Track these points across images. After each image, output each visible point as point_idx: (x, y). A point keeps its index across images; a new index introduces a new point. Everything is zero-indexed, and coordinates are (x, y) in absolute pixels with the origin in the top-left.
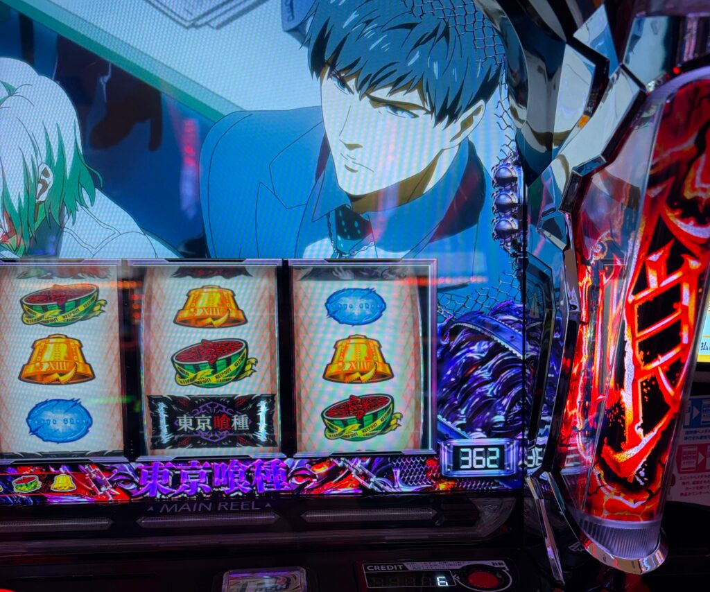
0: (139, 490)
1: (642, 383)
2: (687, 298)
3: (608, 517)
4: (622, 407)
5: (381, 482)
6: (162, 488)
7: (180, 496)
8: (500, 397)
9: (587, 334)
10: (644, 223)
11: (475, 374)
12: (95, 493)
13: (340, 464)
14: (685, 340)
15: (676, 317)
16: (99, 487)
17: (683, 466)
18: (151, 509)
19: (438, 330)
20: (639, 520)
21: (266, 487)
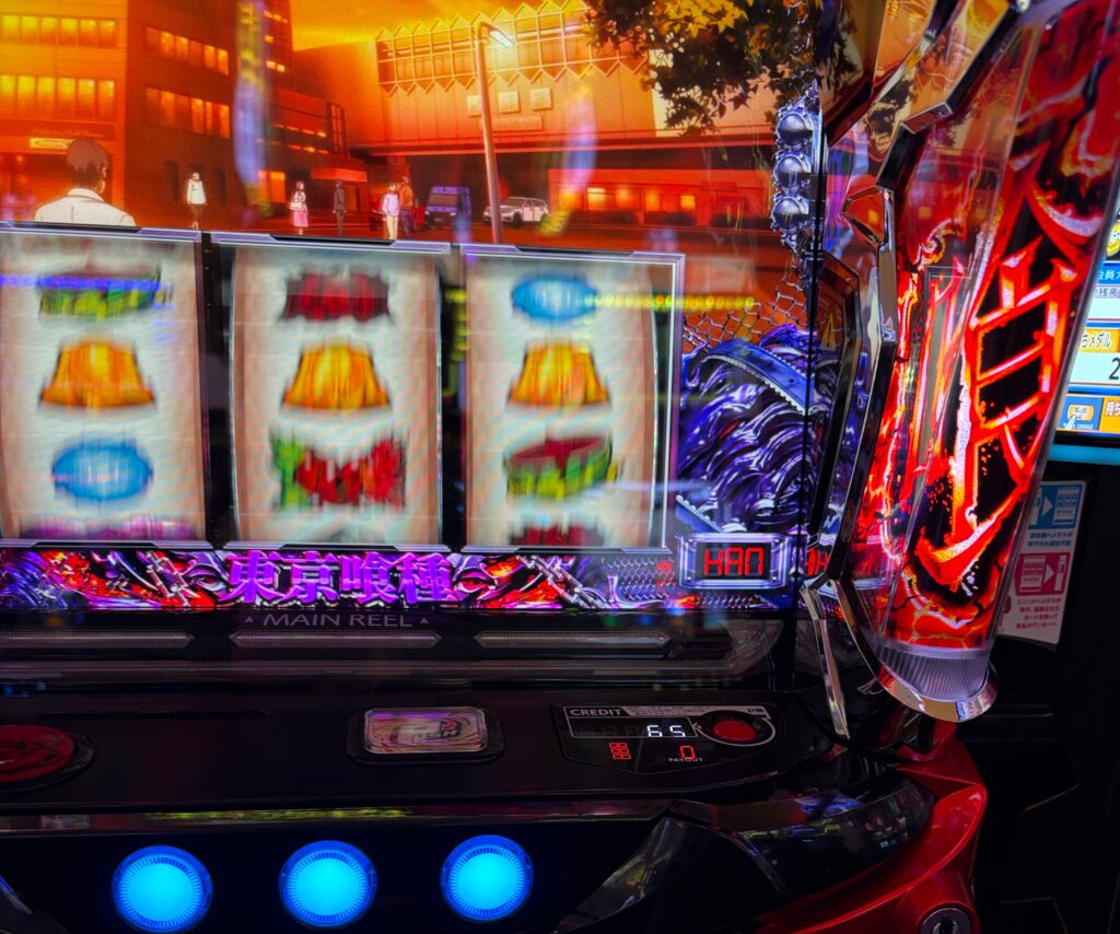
0: (228, 592)
1: (980, 448)
2: (1053, 325)
3: (919, 642)
4: (950, 482)
5: (591, 594)
6: (265, 592)
7: (291, 604)
8: (769, 471)
9: (905, 375)
10: (1001, 209)
11: (735, 435)
12: (162, 595)
13: (530, 565)
14: (1045, 387)
15: (1036, 353)
16: (168, 584)
17: (1023, 585)
18: (250, 620)
19: (684, 364)
20: (961, 646)
21: (420, 595)
